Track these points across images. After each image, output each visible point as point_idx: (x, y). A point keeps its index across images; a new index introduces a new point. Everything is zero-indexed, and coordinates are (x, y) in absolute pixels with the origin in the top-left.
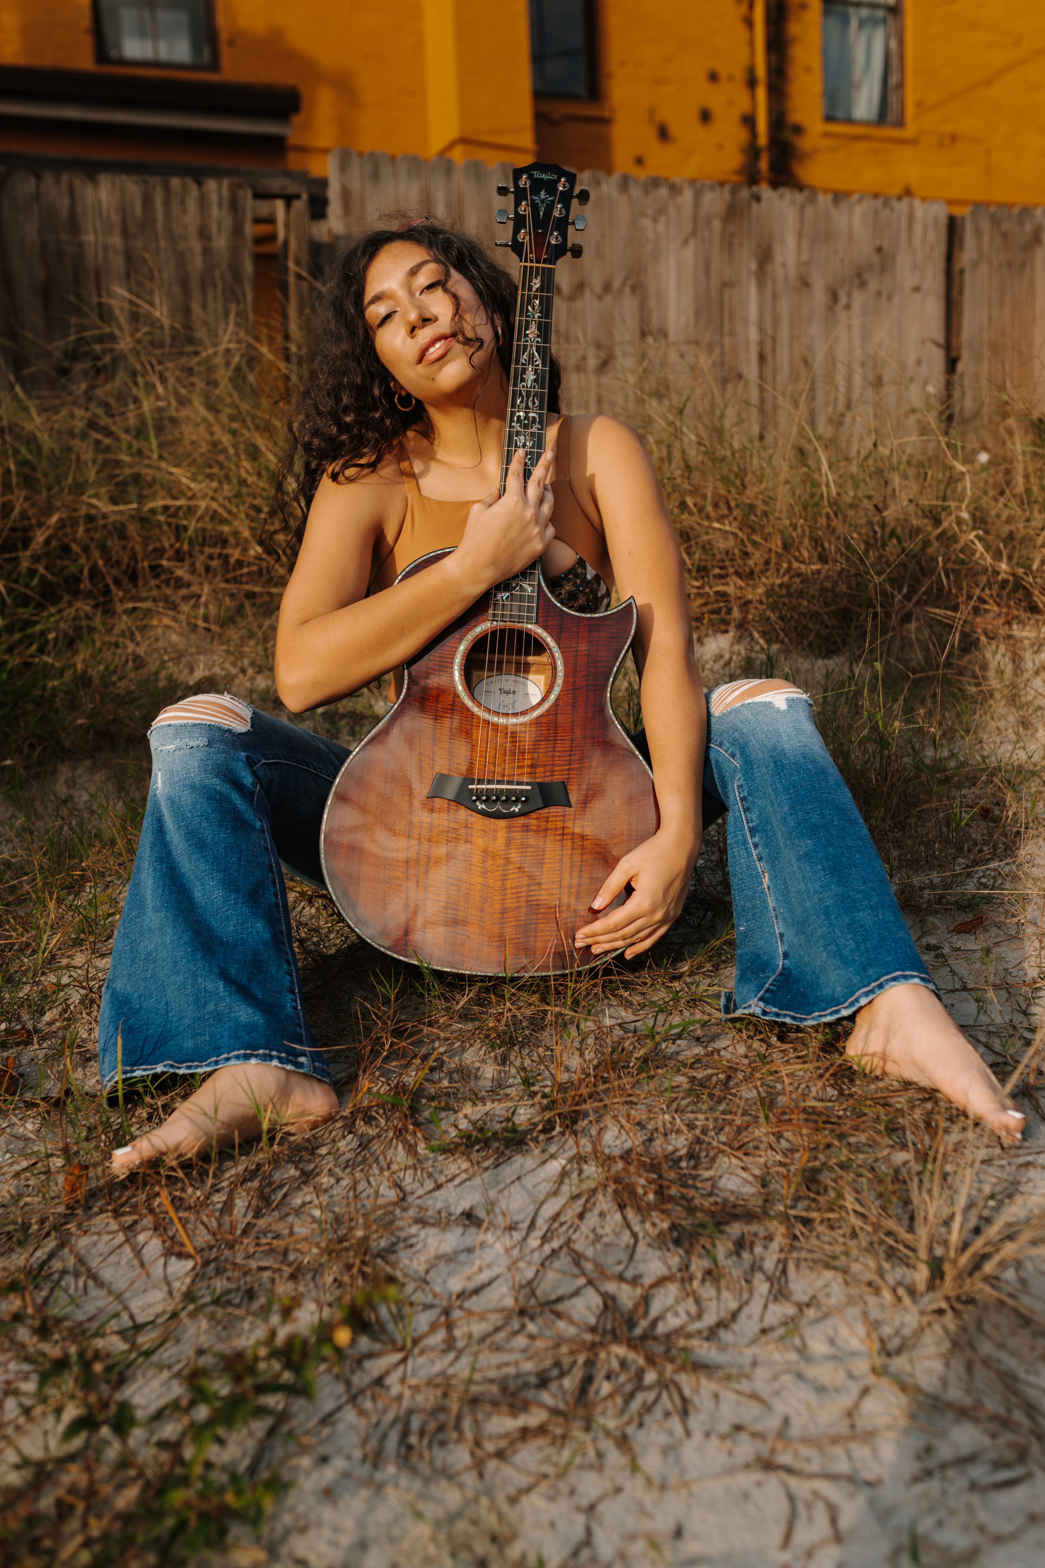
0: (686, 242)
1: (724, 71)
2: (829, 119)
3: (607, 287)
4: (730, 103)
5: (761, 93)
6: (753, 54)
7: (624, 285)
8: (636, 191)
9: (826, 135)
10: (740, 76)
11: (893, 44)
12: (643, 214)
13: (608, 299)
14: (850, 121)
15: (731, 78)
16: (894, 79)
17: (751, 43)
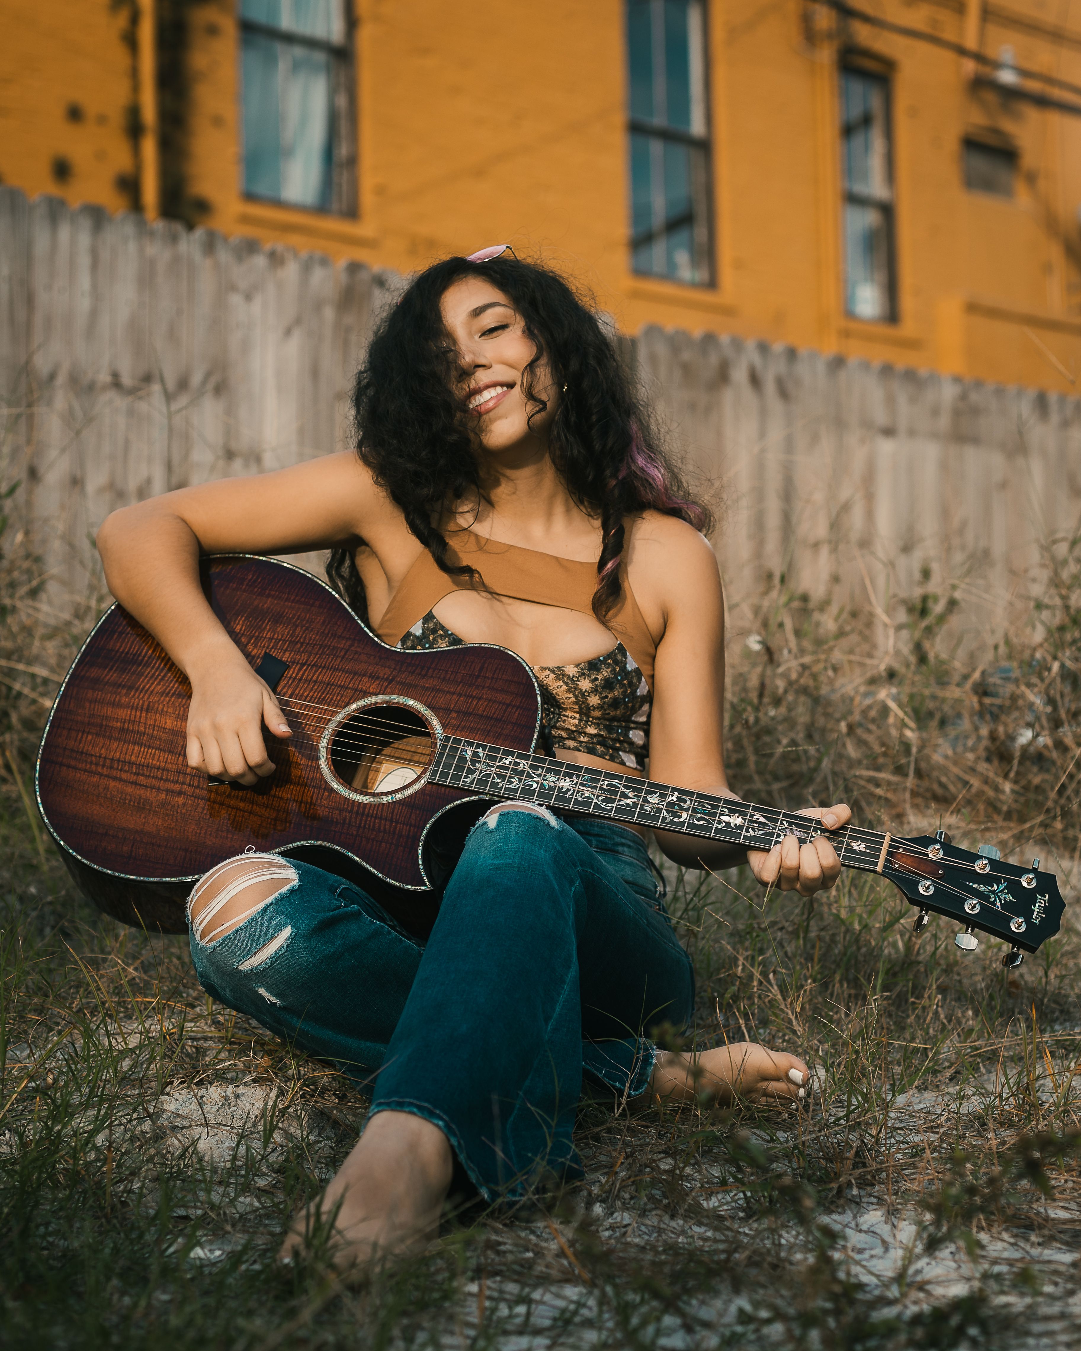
0: (288, 332)
1: (91, 108)
2: (250, 197)
3: (183, 384)
4: (100, 156)
5: (149, 148)
6: (136, 87)
7: (204, 383)
8: (224, 256)
9: (245, 219)
10: (117, 118)
11: (342, 101)
12: (233, 288)
13: (183, 400)
14: (278, 203)
15: (102, 120)
16: (343, 151)
17: (134, 73)
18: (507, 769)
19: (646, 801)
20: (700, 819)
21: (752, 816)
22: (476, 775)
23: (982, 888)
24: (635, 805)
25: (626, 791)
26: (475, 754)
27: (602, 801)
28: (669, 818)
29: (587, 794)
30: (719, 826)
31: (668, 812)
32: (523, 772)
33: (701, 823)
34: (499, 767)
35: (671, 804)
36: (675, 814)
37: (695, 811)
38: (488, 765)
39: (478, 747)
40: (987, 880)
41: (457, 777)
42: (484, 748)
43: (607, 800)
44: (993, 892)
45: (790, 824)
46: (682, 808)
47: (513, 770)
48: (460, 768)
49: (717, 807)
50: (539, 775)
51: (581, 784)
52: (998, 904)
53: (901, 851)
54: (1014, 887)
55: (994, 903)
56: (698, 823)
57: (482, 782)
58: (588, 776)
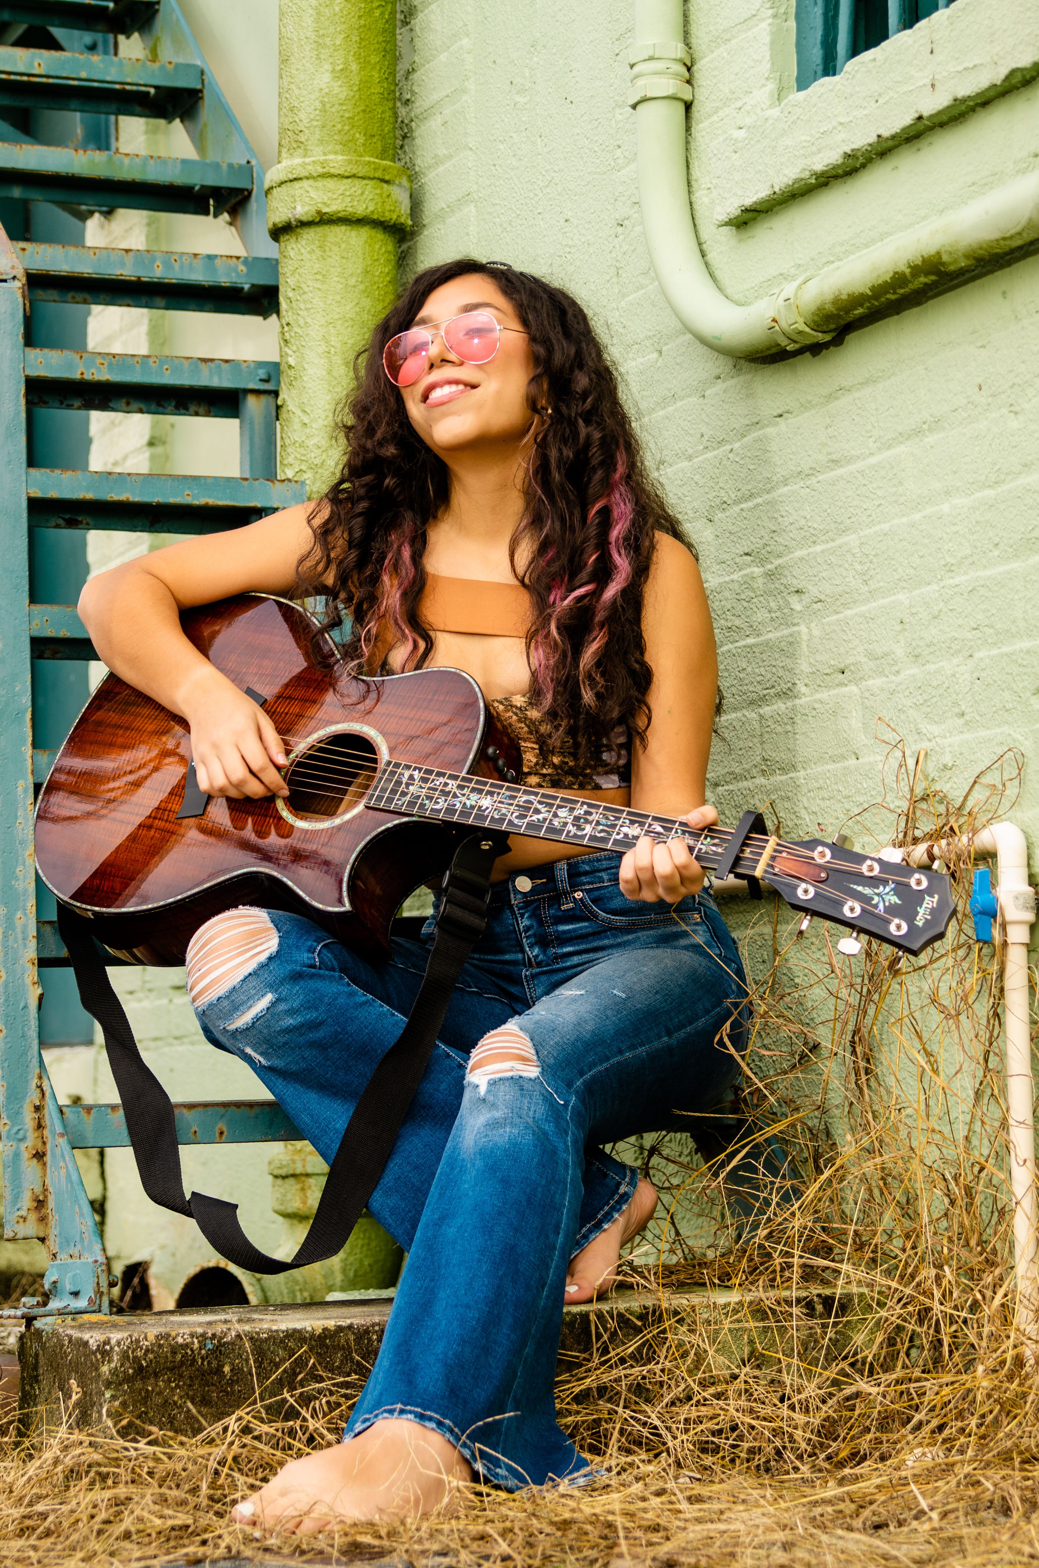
18: (436, 790)
19: (555, 815)
20: (602, 831)
21: (650, 825)
22: (408, 798)
23: (867, 891)
24: (545, 819)
25: (539, 807)
26: (411, 777)
27: (517, 817)
28: (573, 830)
29: (504, 811)
30: (618, 837)
31: (573, 825)
32: (450, 792)
33: (602, 835)
34: (429, 788)
35: (577, 819)
36: (579, 828)
37: (598, 824)
38: (421, 787)
39: (415, 770)
40: (874, 881)
41: (390, 800)
42: (420, 770)
43: (522, 817)
44: (878, 895)
45: (684, 832)
46: (587, 821)
47: (442, 791)
48: (394, 792)
49: (618, 818)
50: (464, 795)
51: (500, 802)
52: (881, 906)
53: (784, 855)
54: (902, 889)
55: (876, 906)
56: (599, 835)
57: (412, 804)
58: (508, 793)
